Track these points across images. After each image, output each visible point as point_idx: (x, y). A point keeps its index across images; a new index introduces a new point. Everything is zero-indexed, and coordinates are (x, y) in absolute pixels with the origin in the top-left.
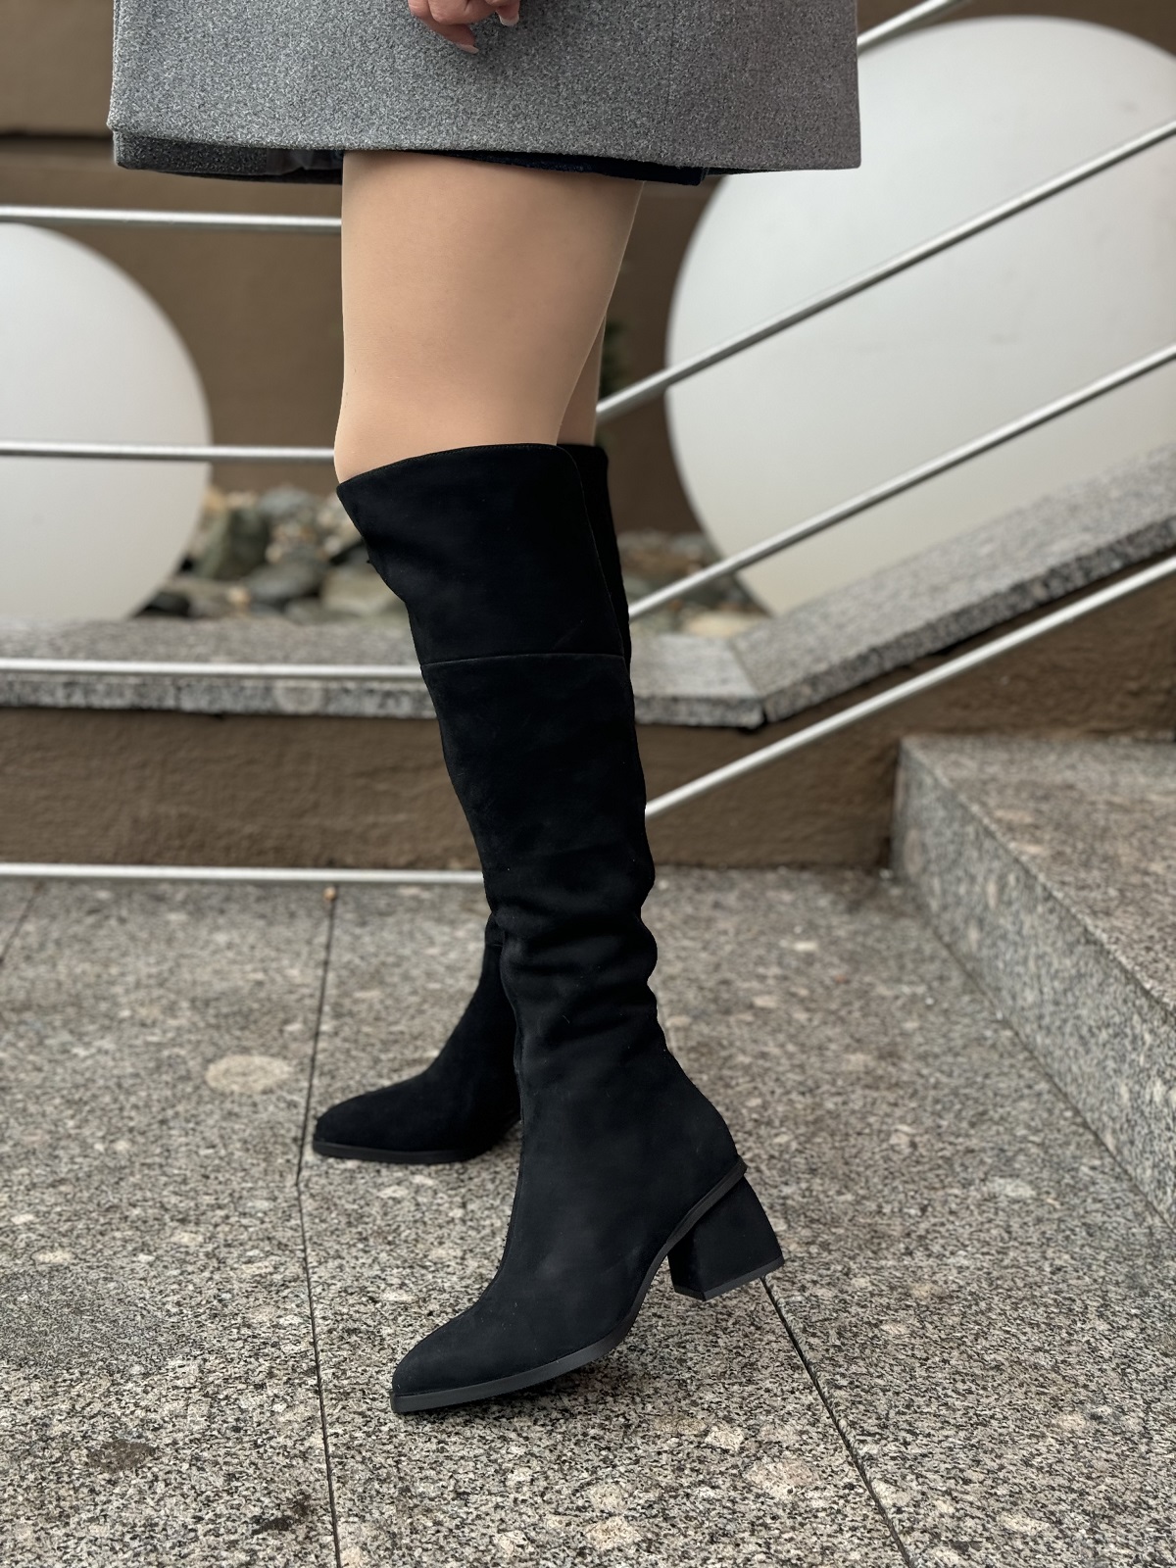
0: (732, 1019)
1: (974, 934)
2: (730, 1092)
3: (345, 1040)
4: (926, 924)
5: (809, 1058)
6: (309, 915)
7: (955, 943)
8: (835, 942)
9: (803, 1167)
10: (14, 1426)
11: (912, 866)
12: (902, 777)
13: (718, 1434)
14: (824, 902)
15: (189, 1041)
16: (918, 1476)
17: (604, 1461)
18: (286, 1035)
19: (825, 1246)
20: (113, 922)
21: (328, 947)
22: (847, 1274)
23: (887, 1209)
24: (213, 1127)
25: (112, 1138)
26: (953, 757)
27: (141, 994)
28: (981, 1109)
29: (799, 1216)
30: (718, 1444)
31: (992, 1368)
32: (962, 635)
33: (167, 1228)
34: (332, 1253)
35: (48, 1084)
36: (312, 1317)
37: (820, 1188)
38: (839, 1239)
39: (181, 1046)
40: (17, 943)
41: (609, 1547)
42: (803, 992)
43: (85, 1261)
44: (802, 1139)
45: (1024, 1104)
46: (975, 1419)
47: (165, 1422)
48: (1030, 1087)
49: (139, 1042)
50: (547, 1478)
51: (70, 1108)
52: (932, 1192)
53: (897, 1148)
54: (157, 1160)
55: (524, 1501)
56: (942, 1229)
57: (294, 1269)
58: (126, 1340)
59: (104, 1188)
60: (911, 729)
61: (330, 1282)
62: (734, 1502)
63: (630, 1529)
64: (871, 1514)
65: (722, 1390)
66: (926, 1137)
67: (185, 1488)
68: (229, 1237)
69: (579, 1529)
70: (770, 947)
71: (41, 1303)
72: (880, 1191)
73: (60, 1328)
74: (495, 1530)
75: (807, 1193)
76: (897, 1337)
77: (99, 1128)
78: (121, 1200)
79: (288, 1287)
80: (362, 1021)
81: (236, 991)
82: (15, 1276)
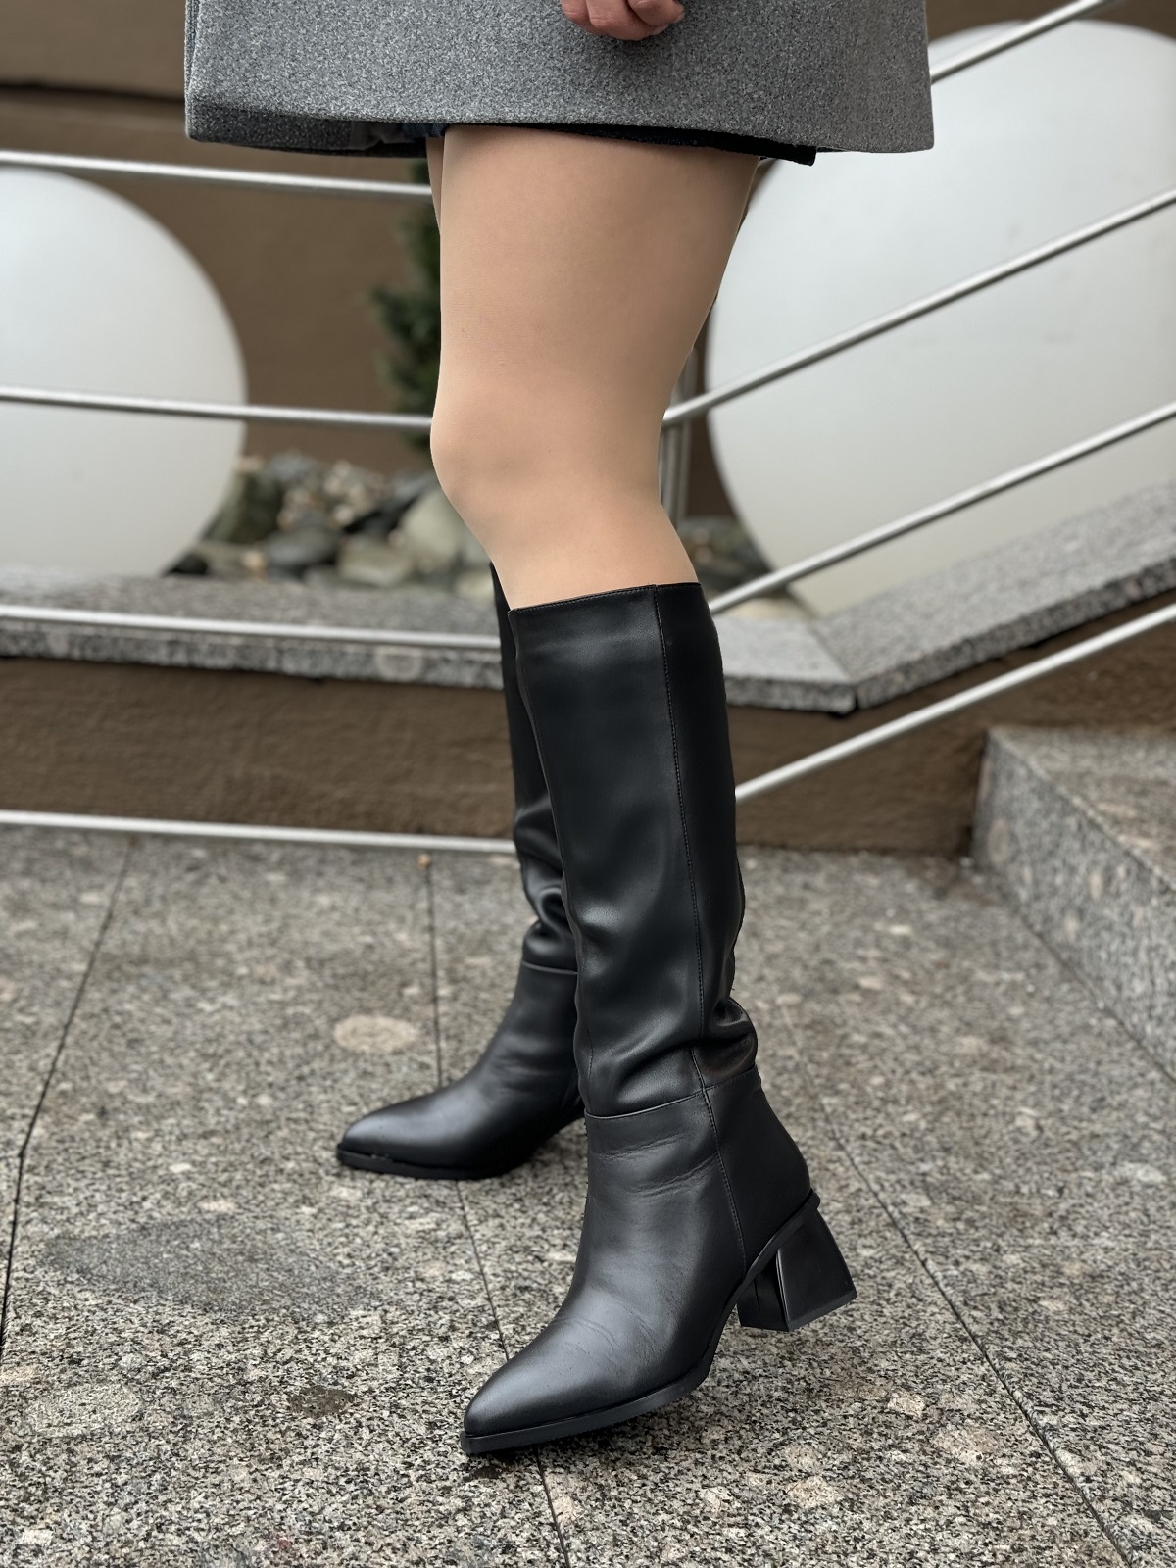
0: (841, 998)
1: (1072, 925)
2: (852, 1070)
3: (465, 1004)
4: (1015, 912)
5: (922, 1039)
6: (407, 879)
7: (1049, 932)
8: (928, 926)
9: (935, 1145)
10: (210, 1369)
11: (998, 856)
12: (988, 766)
13: (900, 1401)
14: (911, 887)
15: (311, 1001)
16: (1101, 1447)
17: (794, 1421)
18: (406, 999)
19: (971, 1223)
20: (213, 881)
21: (431, 912)
22: (997, 1251)
23: (1025, 1189)
24: (351, 1085)
25: (251, 1092)
26: (1044, 749)
27: (255, 952)
28: (1099, 1095)
29: (940, 1192)
30: (901, 1411)
31: (1154, 1346)
32: (1055, 629)
33: (324, 1182)
34: (490, 1212)
35: (180, 1037)
36: (482, 1273)
37: (956, 1167)
38: (983, 1216)
39: (304, 1004)
40: (122, 897)
41: (814, 1505)
42: (906, 975)
43: (249, 1211)
44: (930, 1118)
45: (1140, 1092)
46: (1145, 1395)
47: (358, 1370)
48: (1142, 1075)
49: (261, 999)
50: (740, 1437)
51: (205, 1061)
52: (1066, 1174)
53: (1024, 1130)
54: (302, 1115)
55: (722, 1458)
56: (1082, 1211)
57: (455, 1227)
58: (305, 1290)
59: (254, 1140)
60: (1000, 720)
61: (493, 1239)
62: (926, 1466)
63: (830, 1488)
64: (1060, 1482)
65: (896, 1358)
66: (1050, 1121)
67: (390, 1435)
68: (387, 1193)
69: (780, 1487)
70: (866, 929)
71: (215, 1250)
72: (1015, 1172)
73: (236, 1276)
74: (699, 1485)
75: (945, 1171)
76: (1055, 1313)
77: (238, 1081)
78: (273, 1153)
79: (453, 1244)
80: (478, 988)
81: (347, 952)
82: (183, 1224)
